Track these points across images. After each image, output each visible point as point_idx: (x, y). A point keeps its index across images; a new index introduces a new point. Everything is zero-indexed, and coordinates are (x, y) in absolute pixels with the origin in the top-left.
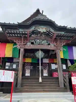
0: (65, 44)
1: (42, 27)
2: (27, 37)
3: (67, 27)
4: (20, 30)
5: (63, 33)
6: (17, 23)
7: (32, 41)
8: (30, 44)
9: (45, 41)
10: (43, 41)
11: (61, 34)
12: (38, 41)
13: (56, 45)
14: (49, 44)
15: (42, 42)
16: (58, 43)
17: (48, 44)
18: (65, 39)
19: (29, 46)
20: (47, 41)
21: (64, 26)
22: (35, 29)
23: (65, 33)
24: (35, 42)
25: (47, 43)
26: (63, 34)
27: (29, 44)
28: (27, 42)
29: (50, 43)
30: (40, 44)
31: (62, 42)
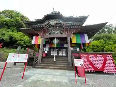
0: (74, 32)
1: (54, 20)
3: (73, 17)
4: (38, 25)
5: (71, 22)
6: (35, 20)
7: (50, 32)
8: (48, 34)
9: (59, 31)
11: (69, 24)
12: (54, 31)
13: (67, 33)
14: (62, 33)
15: (56, 32)
16: (69, 32)
17: (61, 33)
18: (74, 28)
21: (70, 16)
22: (49, 23)
24: (52, 32)
27: (47, 34)
30: (55, 34)
31: (72, 31)
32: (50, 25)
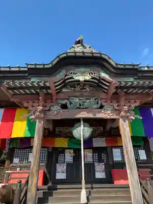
0: (137, 104)
1: (82, 69)
2: (51, 94)
4: (33, 80)
6: (26, 66)
7: (64, 102)
8: (59, 108)
9: (92, 100)
10: (87, 99)
11: (126, 82)
12: (77, 100)
13: (116, 108)
14: (102, 107)
15: (85, 102)
16: (122, 103)
17: (99, 105)
19: (56, 112)
20: (96, 99)
22: (66, 75)
23: (135, 79)
24: (71, 103)
25: (98, 103)
26: (130, 83)
27: (56, 108)
28: (52, 104)
29: (103, 104)
30: (82, 107)
31: (131, 101)
32: (67, 81)
